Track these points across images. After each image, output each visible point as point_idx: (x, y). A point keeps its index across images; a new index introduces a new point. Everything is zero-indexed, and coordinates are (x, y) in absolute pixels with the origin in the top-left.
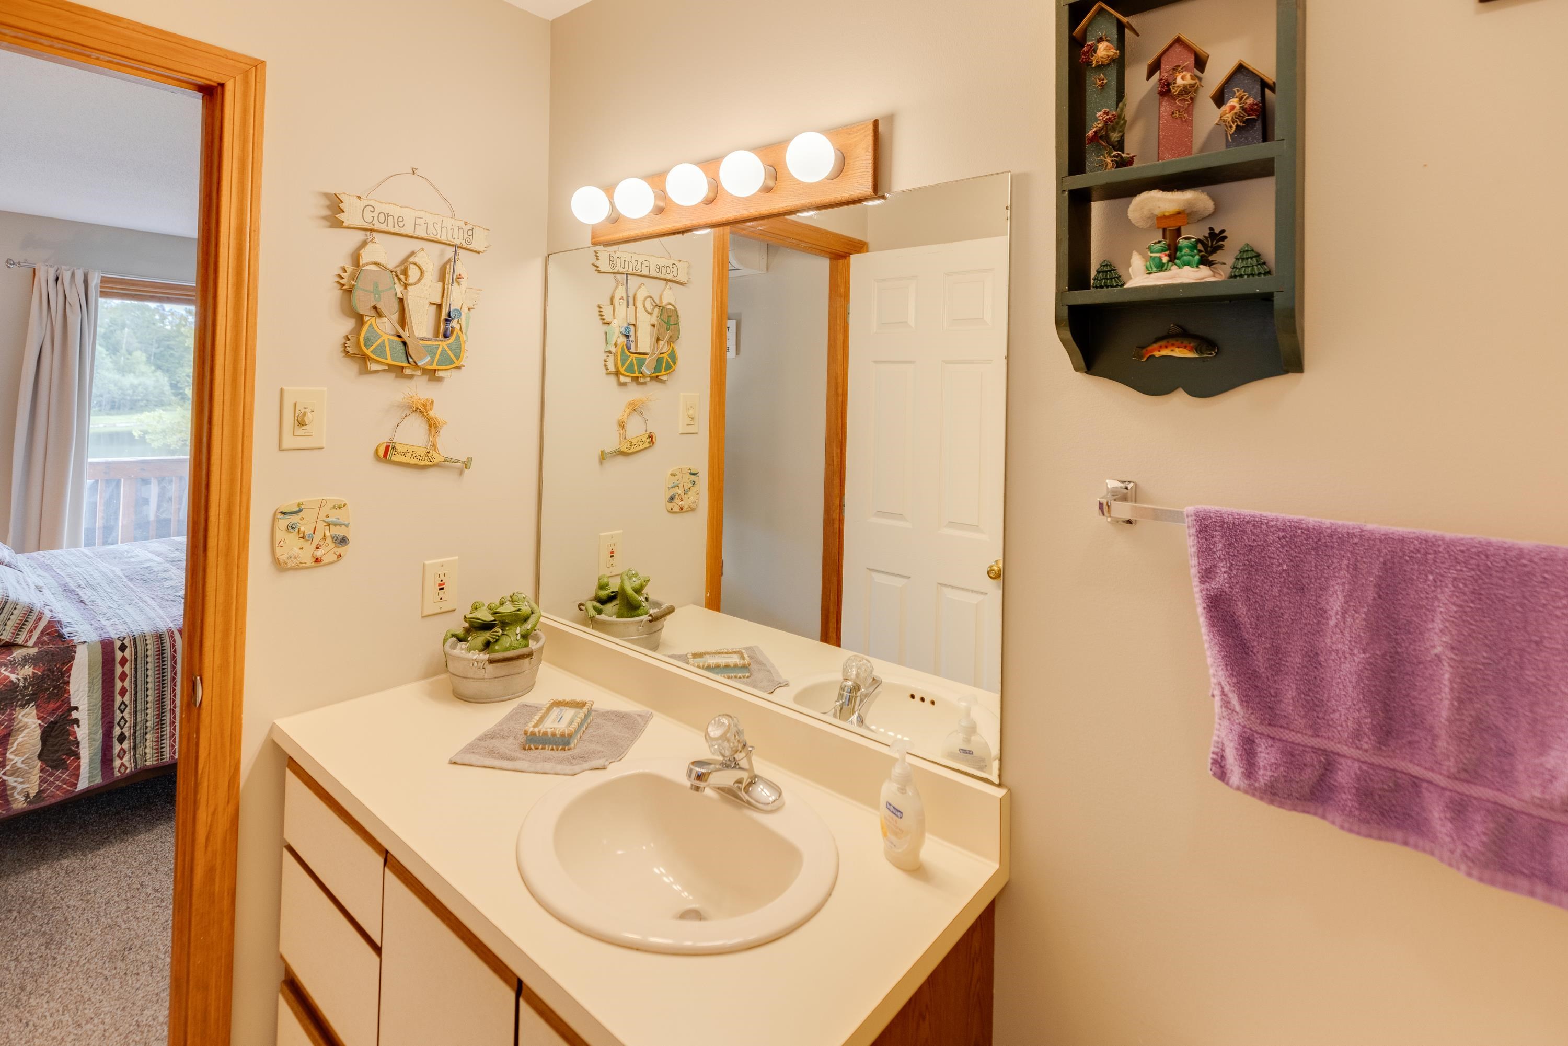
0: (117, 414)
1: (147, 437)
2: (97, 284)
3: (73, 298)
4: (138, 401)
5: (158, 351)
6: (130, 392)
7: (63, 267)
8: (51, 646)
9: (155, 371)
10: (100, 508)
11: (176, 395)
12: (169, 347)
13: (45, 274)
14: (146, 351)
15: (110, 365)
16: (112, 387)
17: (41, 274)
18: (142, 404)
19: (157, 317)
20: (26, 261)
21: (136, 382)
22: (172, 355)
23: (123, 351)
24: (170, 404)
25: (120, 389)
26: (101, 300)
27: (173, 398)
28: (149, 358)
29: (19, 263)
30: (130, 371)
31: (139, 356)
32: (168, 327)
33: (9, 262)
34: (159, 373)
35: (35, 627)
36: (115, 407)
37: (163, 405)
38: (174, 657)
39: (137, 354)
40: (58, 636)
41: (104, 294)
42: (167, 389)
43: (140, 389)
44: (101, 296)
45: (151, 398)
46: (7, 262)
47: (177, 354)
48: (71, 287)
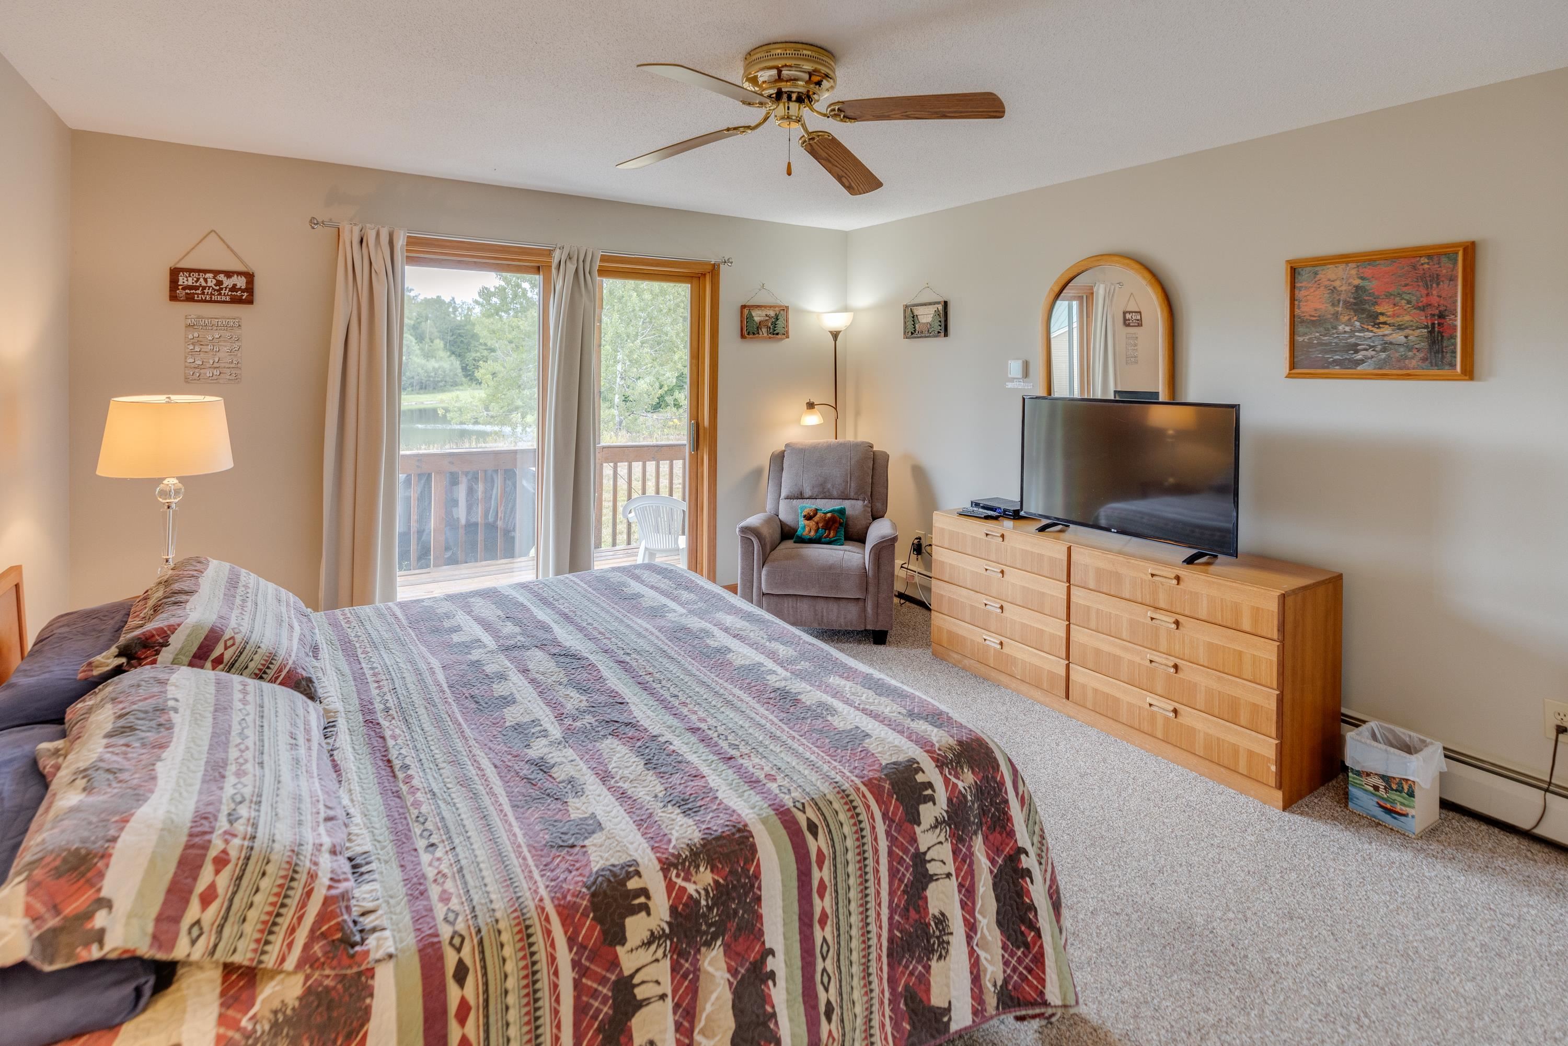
0: (425, 393)
1: (448, 415)
2: (402, 245)
3: (378, 265)
4: (439, 382)
5: (452, 338)
6: (433, 374)
7: (368, 225)
8: (327, 972)
9: (450, 356)
10: (414, 503)
11: (466, 376)
12: (460, 335)
13: (350, 235)
14: (443, 339)
15: (418, 352)
16: (420, 370)
17: (345, 236)
18: (441, 384)
19: (451, 310)
20: (331, 220)
21: (437, 365)
22: (462, 342)
23: (427, 340)
24: (462, 384)
25: (426, 372)
26: (408, 269)
27: (464, 379)
28: (445, 345)
29: (323, 222)
30: (433, 357)
31: (439, 343)
32: (459, 318)
33: (313, 222)
34: (453, 357)
35: (300, 919)
36: (424, 387)
37: (456, 385)
38: (556, 986)
39: (437, 341)
40: (341, 940)
41: (411, 260)
42: (459, 370)
43: (440, 372)
44: (408, 264)
45: (448, 379)
46: (311, 221)
47: (466, 341)
48: (376, 252)
